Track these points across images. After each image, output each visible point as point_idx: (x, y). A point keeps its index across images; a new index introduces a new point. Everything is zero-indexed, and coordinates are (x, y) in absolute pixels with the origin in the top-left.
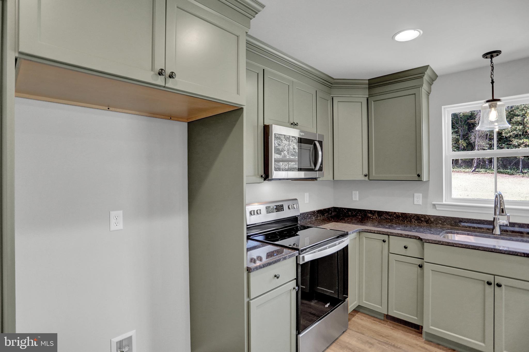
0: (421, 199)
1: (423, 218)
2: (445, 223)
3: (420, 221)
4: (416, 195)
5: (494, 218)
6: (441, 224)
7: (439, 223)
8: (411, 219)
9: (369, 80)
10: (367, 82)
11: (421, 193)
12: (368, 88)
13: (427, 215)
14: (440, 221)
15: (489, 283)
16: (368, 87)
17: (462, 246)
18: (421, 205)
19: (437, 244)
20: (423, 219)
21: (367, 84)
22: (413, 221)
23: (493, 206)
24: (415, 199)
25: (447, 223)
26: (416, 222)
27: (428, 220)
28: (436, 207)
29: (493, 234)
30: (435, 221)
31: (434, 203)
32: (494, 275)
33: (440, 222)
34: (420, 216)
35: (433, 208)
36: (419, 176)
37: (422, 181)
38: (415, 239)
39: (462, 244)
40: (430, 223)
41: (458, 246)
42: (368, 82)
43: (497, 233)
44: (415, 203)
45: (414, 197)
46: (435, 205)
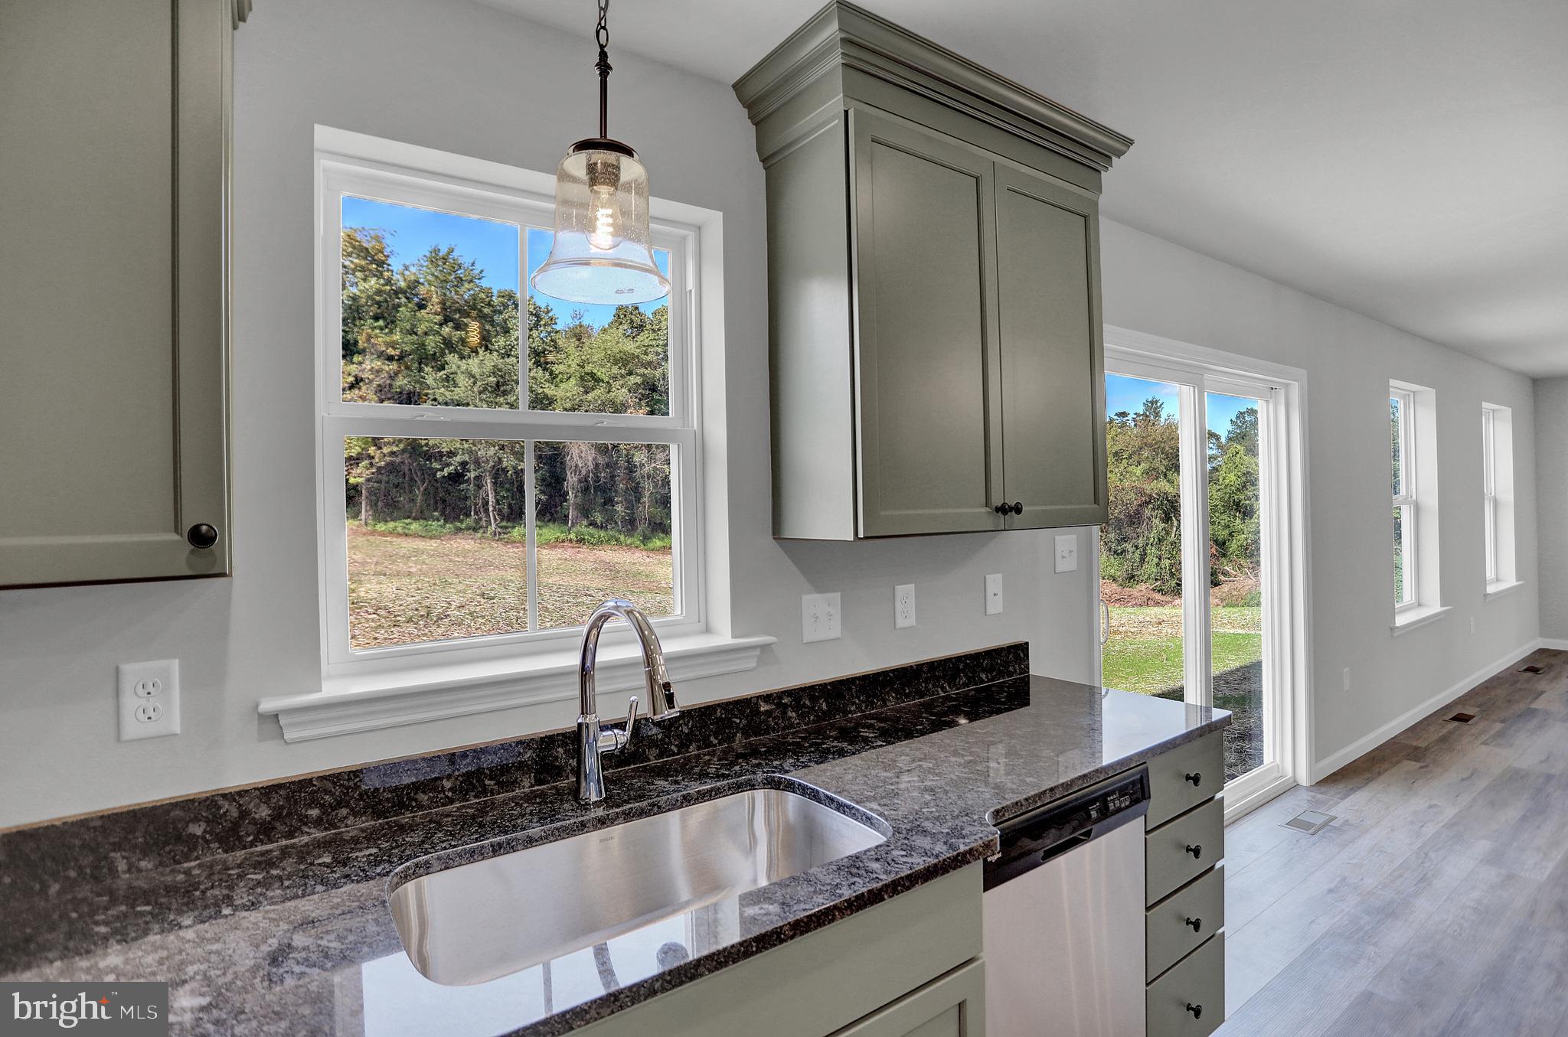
0: (176, 695)
1: (196, 820)
2: (344, 812)
3: (179, 847)
4: (133, 671)
6: (318, 823)
7: (305, 824)
8: (106, 858)
11: (174, 657)
13: (224, 796)
14: (309, 806)
18: (175, 735)
20: (197, 829)
24: (131, 702)
25: (352, 809)
26: (143, 864)
27: (236, 826)
28: (281, 727)
30: (280, 814)
31: (267, 705)
33: (314, 812)
34: (178, 813)
35: (260, 741)
36: (202, 538)
37: (223, 575)
40: (251, 838)
44: (133, 728)
45: (117, 693)
46: (275, 717)
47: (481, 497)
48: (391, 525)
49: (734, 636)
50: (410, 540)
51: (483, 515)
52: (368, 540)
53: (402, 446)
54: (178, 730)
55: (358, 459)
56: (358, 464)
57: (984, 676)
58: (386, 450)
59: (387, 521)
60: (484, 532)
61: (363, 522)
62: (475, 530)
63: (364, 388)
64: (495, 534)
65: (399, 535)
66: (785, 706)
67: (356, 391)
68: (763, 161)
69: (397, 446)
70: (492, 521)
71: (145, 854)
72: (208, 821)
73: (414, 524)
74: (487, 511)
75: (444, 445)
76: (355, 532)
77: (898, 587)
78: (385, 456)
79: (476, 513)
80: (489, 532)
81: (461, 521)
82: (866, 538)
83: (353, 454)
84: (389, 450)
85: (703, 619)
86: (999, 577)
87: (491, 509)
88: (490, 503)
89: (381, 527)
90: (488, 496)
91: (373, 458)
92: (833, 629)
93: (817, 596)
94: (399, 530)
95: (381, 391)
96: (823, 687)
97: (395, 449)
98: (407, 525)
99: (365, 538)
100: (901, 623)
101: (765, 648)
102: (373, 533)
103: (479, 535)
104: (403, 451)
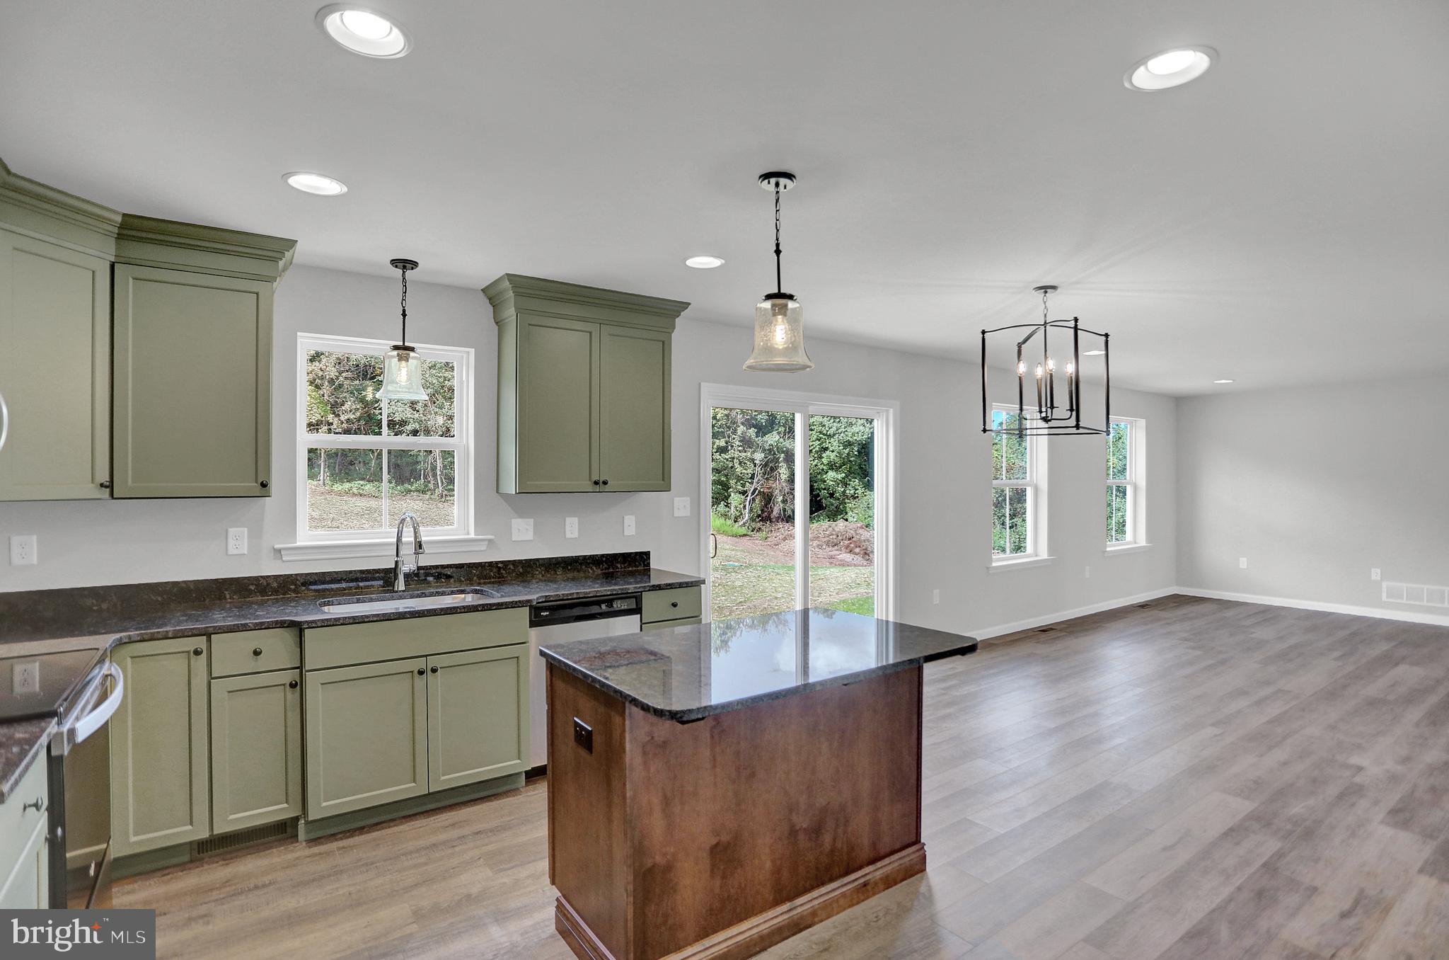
0: (246, 541)
1: (252, 584)
3: (247, 593)
4: (232, 531)
5: (397, 562)
6: (294, 590)
9: (124, 215)
10: (119, 219)
11: (246, 527)
12: (116, 236)
13: (262, 577)
14: (291, 585)
15: (421, 673)
16: (117, 232)
17: (378, 619)
18: (245, 554)
19: (333, 625)
20: (252, 588)
21: (116, 223)
22: (228, 596)
23: (395, 540)
24: (231, 542)
25: (306, 588)
26: (235, 597)
27: (264, 588)
28: (281, 556)
29: (397, 592)
30: (280, 586)
31: (277, 546)
32: (426, 656)
33: (293, 587)
34: (246, 581)
35: (274, 559)
36: (264, 485)
37: (269, 497)
38: (280, 627)
39: (378, 615)
40: (269, 594)
41: (371, 619)
42: (122, 220)
43: (400, 589)
44: (232, 551)
45: (227, 539)
46: (280, 551)
47: (429, 462)
48: (347, 485)
49: (475, 535)
50: (363, 499)
51: (431, 478)
52: (325, 499)
53: (358, 414)
54: (246, 552)
55: (317, 425)
56: (318, 429)
57: (619, 566)
58: (343, 418)
59: (343, 482)
60: (432, 494)
61: (321, 482)
62: (424, 492)
63: (324, 360)
64: (442, 496)
65: (354, 495)
66: (500, 568)
67: (317, 364)
68: (497, 323)
69: (354, 413)
70: (440, 484)
71: (235, 593)
72: (256, 585)
73: (368, 486)
74: (435, 475)
75: (397, 414)
76: (314, 492)
77: (567, 519)
78: (342, 423)
79: (425, 477)
80: (436, 494)
81: (411, 484)
82: (519, 493)
83: (314, 421)
84: (346, 417)
85: (466, 528)
86: (633, 518)
87: (439, 473)
88: (438, 468)
89: (338, 487)
90: (436, 461)
91: (332, 424)
92: (530, 536)
93: (520, 520)
94: (355, 490)
95: (340, 363)
96: (520, 561)
97: (352, 417)
98: (362, 486)
99: (323, 497)
100: (568, 535)
101: (490, 541)
102: (330, 492)
103: (427, 496)
104: (359, 420)
